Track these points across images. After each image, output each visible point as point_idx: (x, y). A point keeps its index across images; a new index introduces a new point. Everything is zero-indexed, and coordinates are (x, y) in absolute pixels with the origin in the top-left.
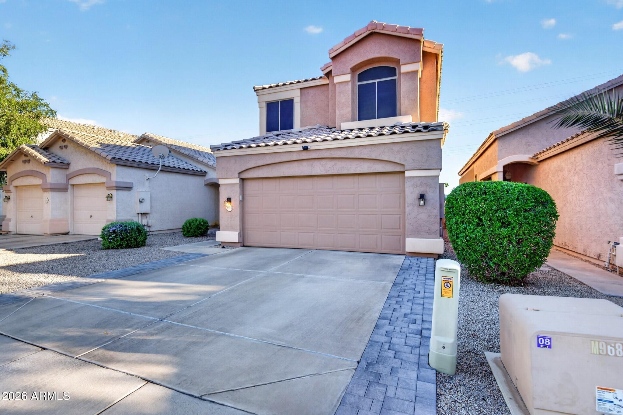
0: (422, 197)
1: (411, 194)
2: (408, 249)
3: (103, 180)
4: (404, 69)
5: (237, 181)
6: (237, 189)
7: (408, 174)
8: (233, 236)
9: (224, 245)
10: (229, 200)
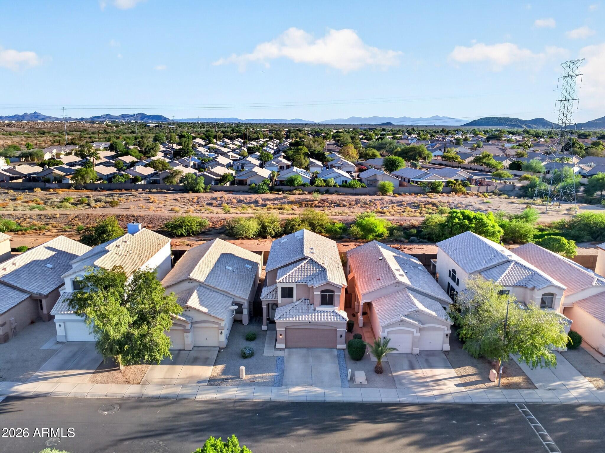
0: (341, 336)
1: (338, 335)
2: (337, 348)
3: (217, 326)
4: (336, 294)
5: (284, 329)
6: (284, 332)
7: (338, 330)
8: (283, 346)
9: (280, 349)
10: (281, 335)
